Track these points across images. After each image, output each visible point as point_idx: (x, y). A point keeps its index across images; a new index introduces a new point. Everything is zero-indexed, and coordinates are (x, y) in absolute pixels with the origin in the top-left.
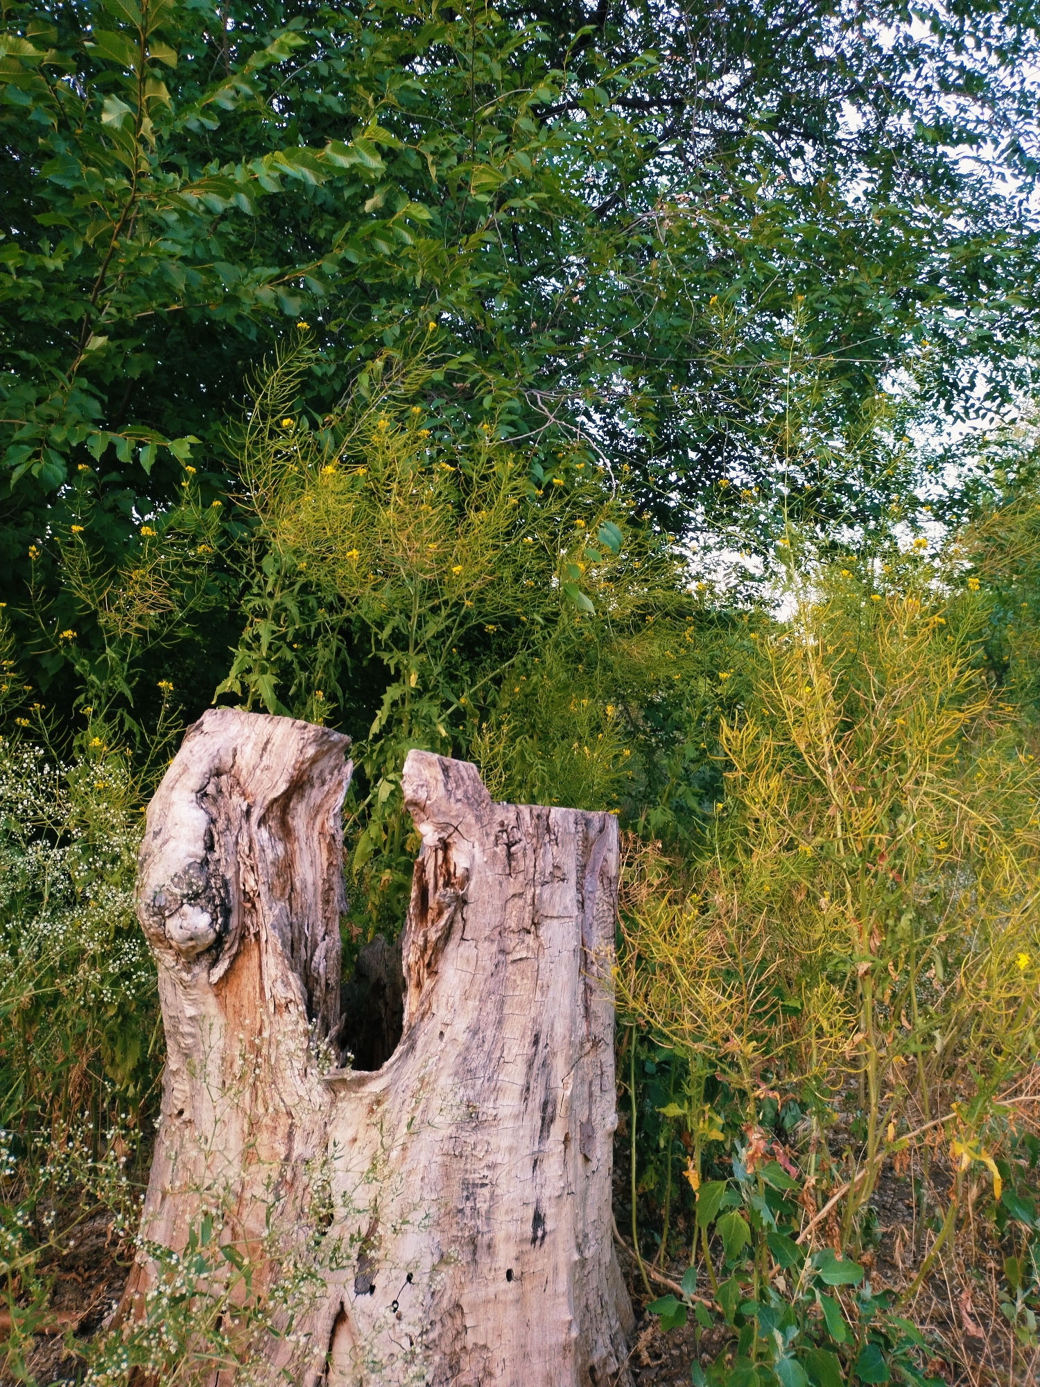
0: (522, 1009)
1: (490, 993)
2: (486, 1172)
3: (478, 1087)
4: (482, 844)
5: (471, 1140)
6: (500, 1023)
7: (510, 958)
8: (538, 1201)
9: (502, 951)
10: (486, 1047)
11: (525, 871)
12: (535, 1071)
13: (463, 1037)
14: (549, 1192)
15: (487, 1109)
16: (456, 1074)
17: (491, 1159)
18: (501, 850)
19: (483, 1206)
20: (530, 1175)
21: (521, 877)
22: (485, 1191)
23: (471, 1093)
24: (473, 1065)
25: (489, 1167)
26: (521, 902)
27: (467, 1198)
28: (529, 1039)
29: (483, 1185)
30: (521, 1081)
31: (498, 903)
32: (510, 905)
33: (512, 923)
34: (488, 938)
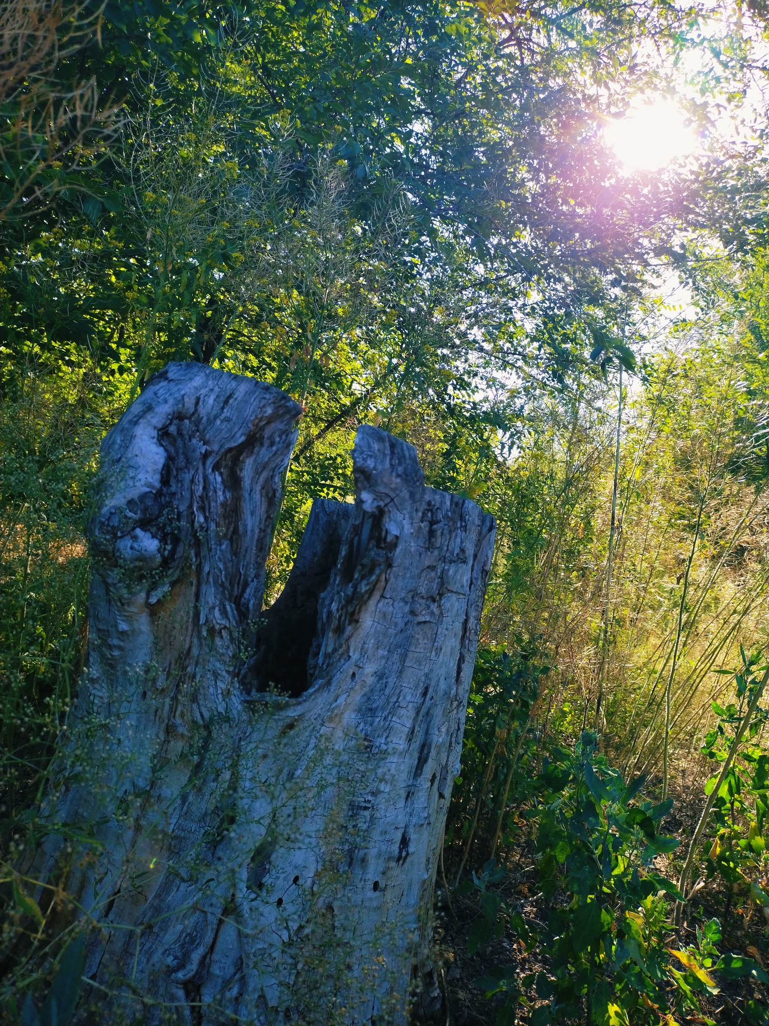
0: (420, 664)
1: (397, 646)
2: (370, 798)
3: (375, 724)
4: (411, 518)
5: (363, 769)
6: (401, 673)
7: (418, 619)
8: (406, 827)
9: (412, 613)
10: (387, 691)
11: (440, 548)
12: (420, 718)
13: (370, 680)
14: (415, 820)
15: (380, 744)
16: (359, 710)
17: (375, 786)
18: (425, 526)
19: (363, 826)
20: (403, 804)
21: (436, 553)
22: (367, 814)
23: (369, 729)
24: (374, 706)
25: (373, 793)
26: (433, 574)
27: (352, 818)
28: (421, 690)
29: (366, 808)
30: (408, 725)
31: (416, 572)
32: (424, 574)
33: (422, 590)
34: (403, 599)
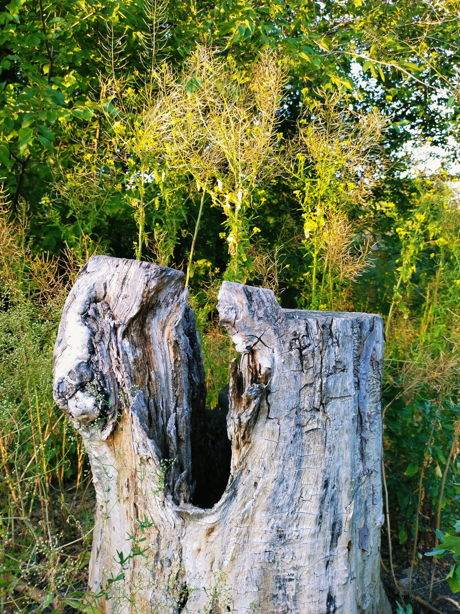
0: (315, 464)
1: (290, 455)
2: (292, 572)
3: (284, 518)
4: (280, 350)
5: (280, 552)
6: (299, 474)
7: (306, 429)
8: (330, 588)
9: (299, 425)
10: (289, 491)
11: (314, 367)
12: (326, 504)
13: (271, 486)
14: (337, 581)
15: (291, 532)
16: (268, 510)
17: (295, 563)
18: (295, 353)
19: (291, 594)
20: (323, 571)
21: (311, 372)
22: (293, 584)
23: (280, 523)
24: (280, 504)
25: (294, 568)
26: (312, 390)
27: (280, 588)
28: (321, 484)
29: (290, 580)
30: (315, 512)
31: (295, 392)
32: (303, 392)
33: (306, 405)
34: (287, 416)
